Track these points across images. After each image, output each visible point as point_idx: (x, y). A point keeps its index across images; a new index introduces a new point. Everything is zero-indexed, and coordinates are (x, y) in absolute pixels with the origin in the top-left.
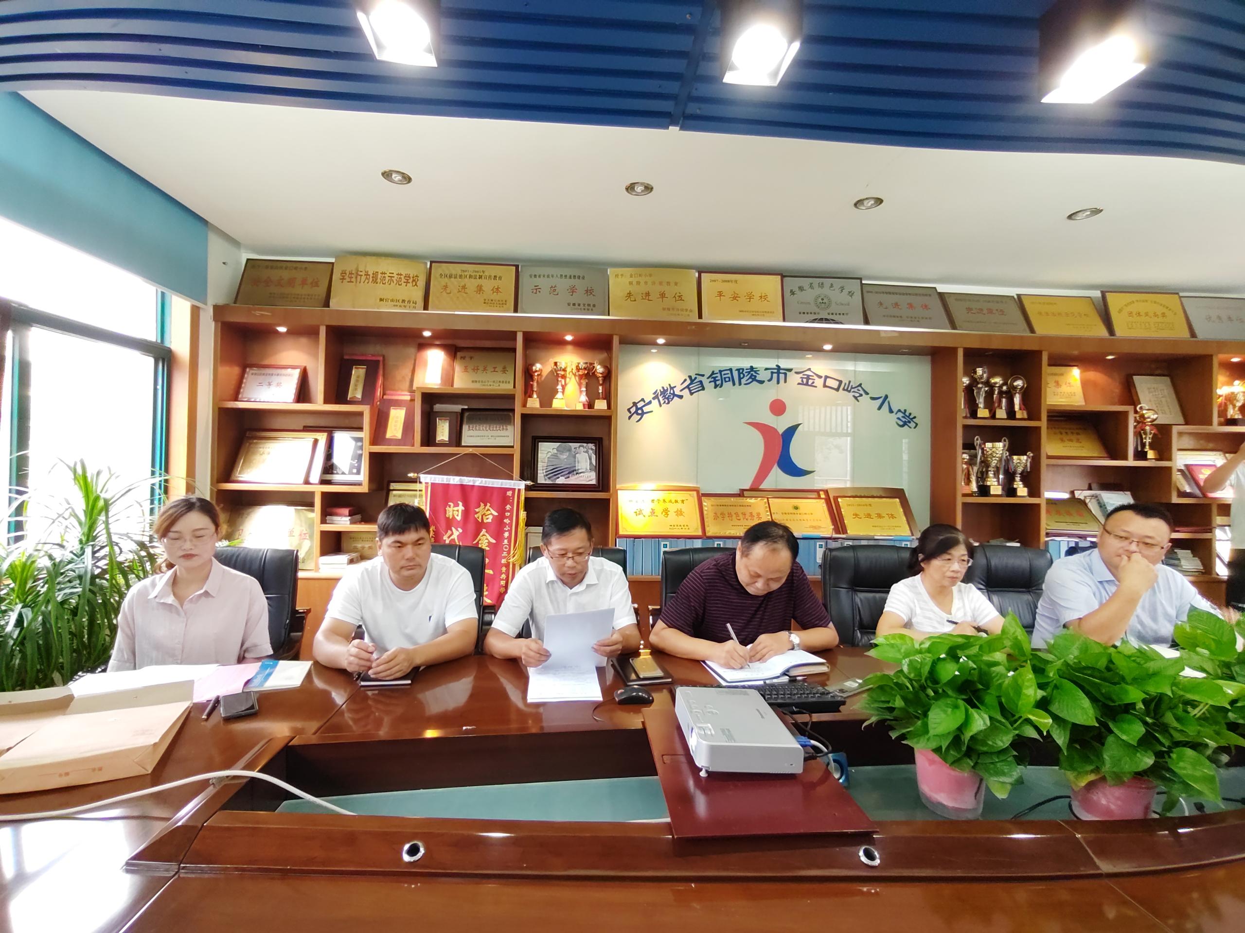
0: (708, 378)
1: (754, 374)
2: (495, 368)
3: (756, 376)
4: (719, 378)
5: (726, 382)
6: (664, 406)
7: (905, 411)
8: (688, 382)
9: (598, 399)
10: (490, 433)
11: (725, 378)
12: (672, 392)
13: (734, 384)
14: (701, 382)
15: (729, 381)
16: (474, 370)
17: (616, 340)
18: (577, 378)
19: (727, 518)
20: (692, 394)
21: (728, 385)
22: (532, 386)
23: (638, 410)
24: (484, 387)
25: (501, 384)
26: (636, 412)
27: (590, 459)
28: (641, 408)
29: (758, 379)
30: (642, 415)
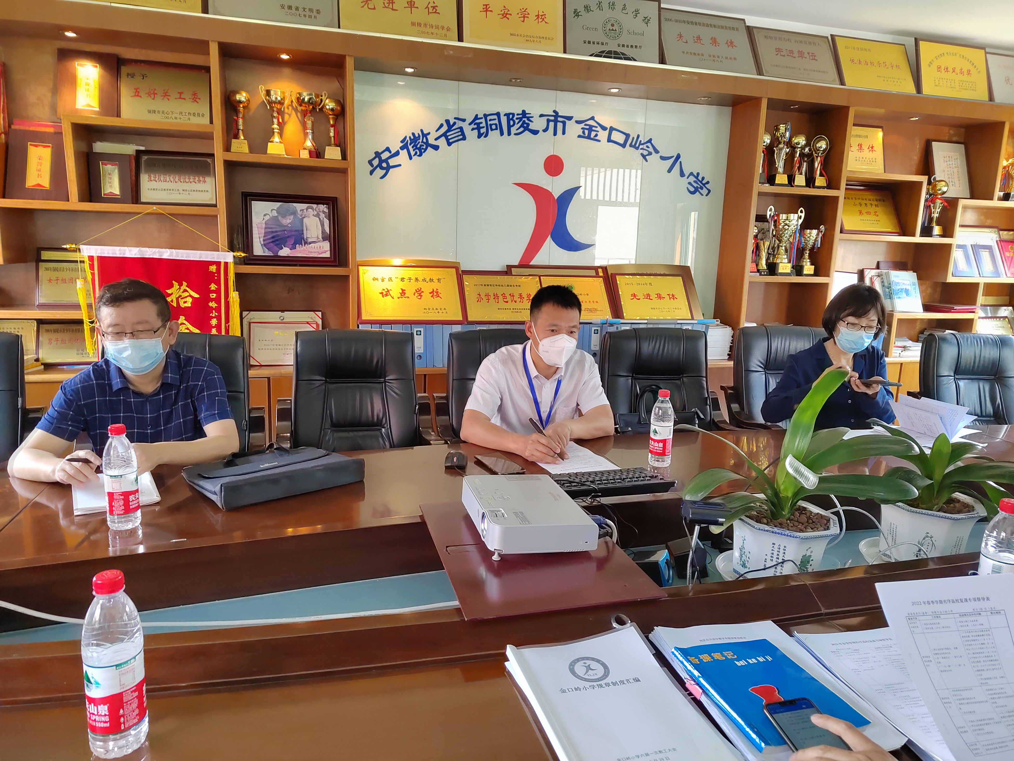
0: (470, 124)
1: (527, 121)
2: (180, 93)
3: (528, 125)
4: (484, 124)
5: (492, 130)
6: (415, 158)
7: (698, 174)
8: (445, 128)
9: (330, 145)
10: (180, 186)
11: (491, 125)
12: (425, 140)
13: (502, 134)
14: (461, 128)
15: (496, 129)
16: (149, 94)
17: (350, 63)
18: (299, 114)
19: (492, 300)
20: (449, 144)
21: (494, 135)
22: (237, 122)
23: (382, 163)
24: (167, 120)
25: (192, 117)
26: (380, 166)
27: (322, 225)
28: (386, 161)
29: (530, 127)
30: (387, 169)
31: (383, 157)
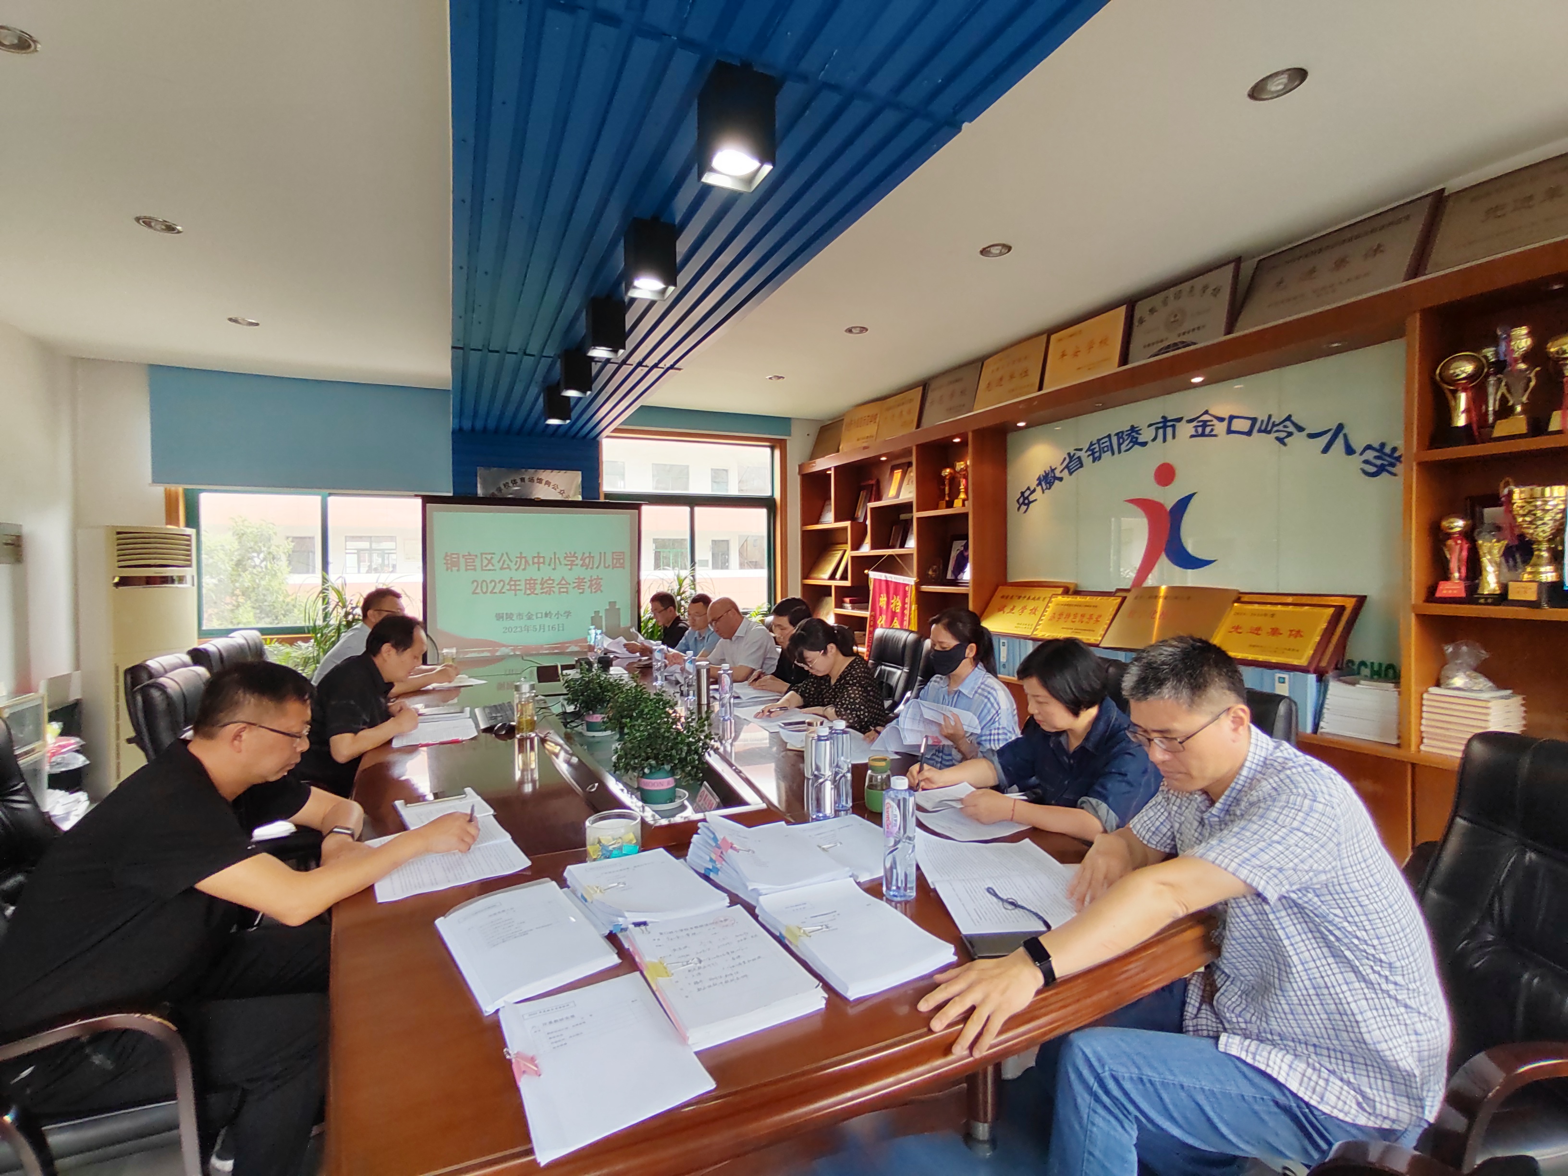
0: (1086, 452)
1: (1136, 436)
3: (1137, 438)
4: (1097, 449)
5: (1104, 452)
6: (1046, 491)
7: (1383, 444)
8: (1067, 460)
11: (1103, 448)
12: (1053, 475)
15: (1108, 450)
17: (970, 436)
20: (1071, 473)
21: (1107, 456)
22: (944, 489)
23: (1025, 501)
26: (1023, 503)
28: (1027, 498)
29: (1140, 440)
30: (1028, 505)
31: (1026, 494)
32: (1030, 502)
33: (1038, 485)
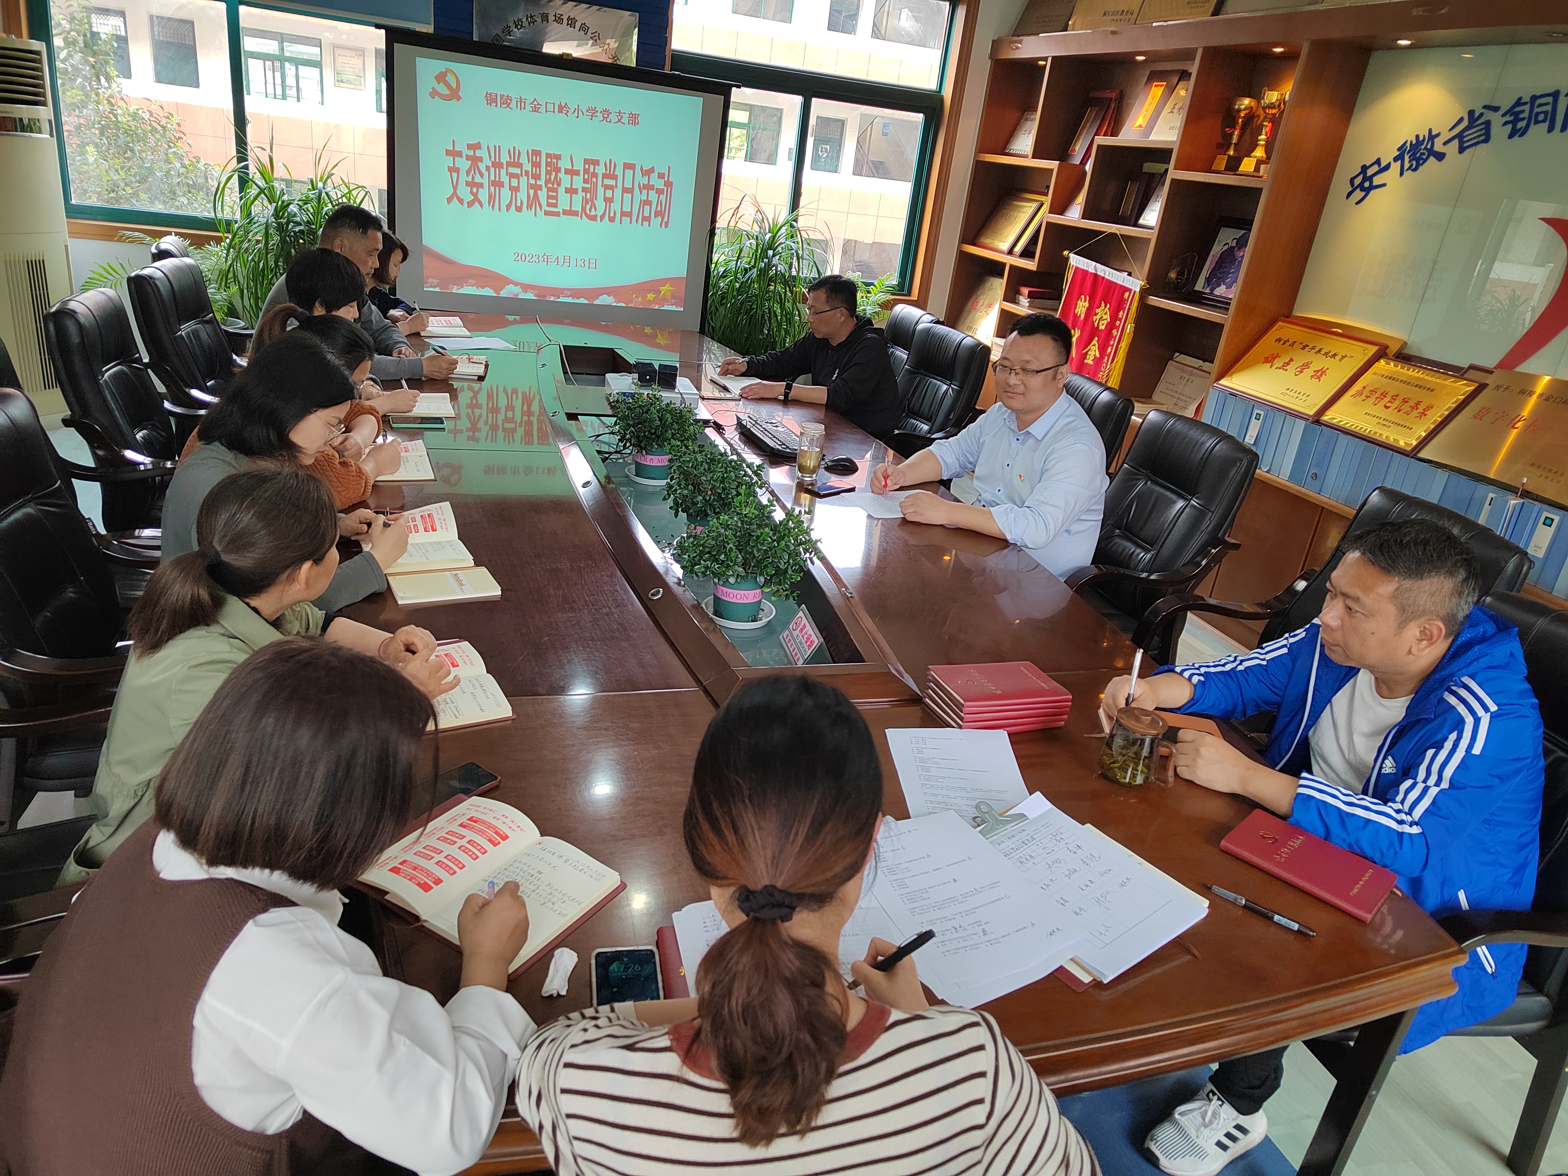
0: (1503, 115)
4: (1526, 115)
5: (1537, 122)
6: (1407, 174)
8: (1465, 123)
11: (1538, 114)
12: (1429, 147)
13: (1551, 129)
14: (1488, 123)
15: (1544, 121)
17: (1304, 51)
20: (1462, 150)
21: (1538, 131)
23: (1365, 181)
26: (1361, 186)
28: (1370, 179)
30: (1368, 191)
31: (1370, 172)
32: (1372, 187)
33: (1396, 159)
